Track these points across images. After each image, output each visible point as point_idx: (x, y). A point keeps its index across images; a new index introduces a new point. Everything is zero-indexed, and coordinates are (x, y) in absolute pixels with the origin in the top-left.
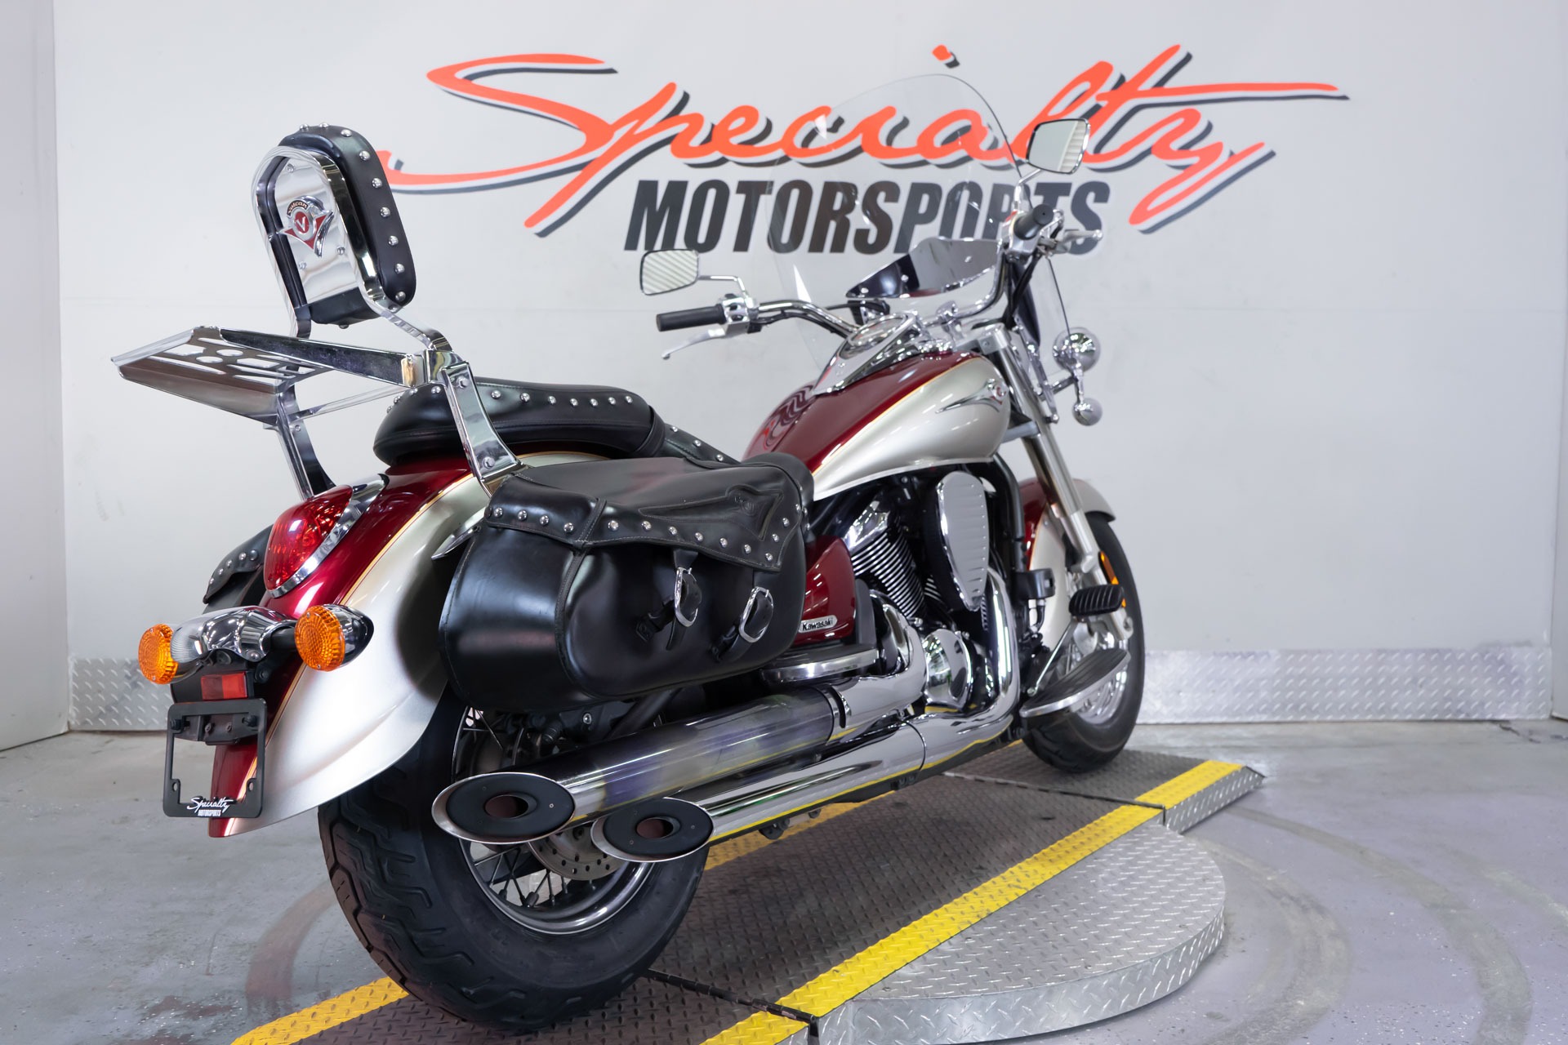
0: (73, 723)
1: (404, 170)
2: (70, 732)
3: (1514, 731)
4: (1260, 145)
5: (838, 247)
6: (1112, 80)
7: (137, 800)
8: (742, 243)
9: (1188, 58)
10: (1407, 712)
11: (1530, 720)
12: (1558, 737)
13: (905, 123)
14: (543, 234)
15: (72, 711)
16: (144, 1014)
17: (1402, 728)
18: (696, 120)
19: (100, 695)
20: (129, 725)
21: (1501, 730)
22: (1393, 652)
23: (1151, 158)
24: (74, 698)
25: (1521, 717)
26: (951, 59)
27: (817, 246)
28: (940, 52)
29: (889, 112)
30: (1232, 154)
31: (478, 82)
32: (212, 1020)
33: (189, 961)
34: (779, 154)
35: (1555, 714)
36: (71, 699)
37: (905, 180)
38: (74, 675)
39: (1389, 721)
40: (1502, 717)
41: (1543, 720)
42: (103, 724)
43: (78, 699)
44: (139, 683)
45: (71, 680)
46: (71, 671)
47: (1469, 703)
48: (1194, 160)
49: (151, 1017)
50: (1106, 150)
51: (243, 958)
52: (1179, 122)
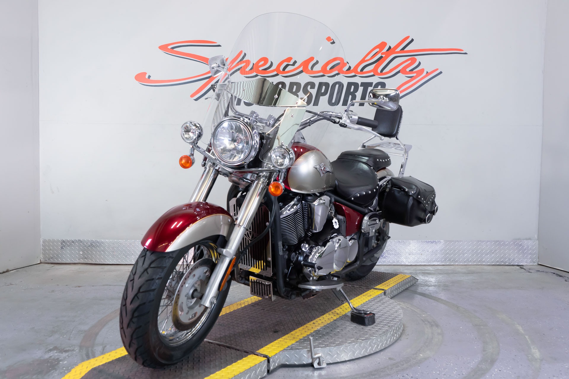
0: (42, 260)
1: (151, 78)
2: (41, 263)
3: (524, 269)
4: (437, 69)
6: (387, 48)
7: (58, 285)
9: (412, 40)
10: (488, 262)
11: (531, 265)
12: (538, 271)
13: (317, 62)
14: (196, 100)
15: (41, 256)
16: (46, 352)
17: (486, 267)
18: (248, 62)
19: (51, 251)
20: (60, 261)
21: (520, 268)
22: (483, 242)
23: (400, 74)
25: (528, 264)
26: (332, 41)
28: (329, 39)
29: (312, 59)
30: (427, 72)
31: (175, 49)
32: (67, 354)
33: (64, 335)
34: (275, 73)
35: (539, 263)
36: (41, 252)
37: (317, 81)
38: (42, 244)
39: (482, 265)
40: (521, 264)
41: (535, 265)
42: (52, 261)
43: (43, 252)
45: (41, 246)
46: (41, 243)
47: (509, 259)
48: (414, 75)
49: (48, 352)
50: (384, 71)
51: (81, 335)
52: (410, 62)
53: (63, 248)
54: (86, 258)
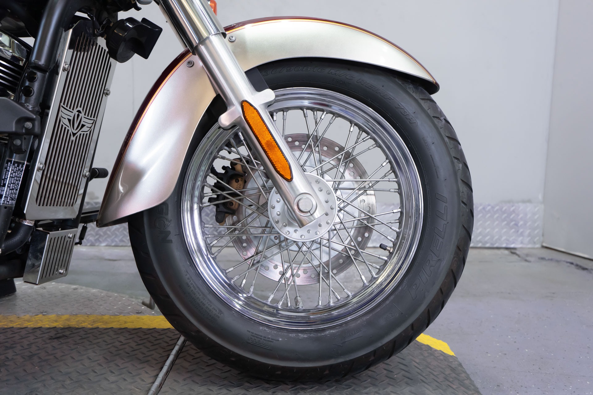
3: (517, 255)
11: (529, 248)
12: (543, 259)
21: (510, 254)
25: (523, 246)
35: (545, 245)
40: (512, 246)
41: (537, 248)
47: (492, 237)
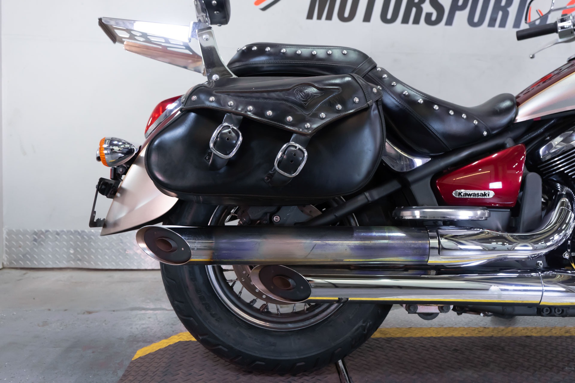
0: (5, 263)
2: (4, 268)
5: (416, 21)
7: (49, 310)
8: (367, 18)
14: (264, 9)
15: (5, 257)
19: (20, 249)
20: (36, 265)
24: (6, 250)
27: (405, 20)
36: (4, 250)
38: (6, 238)
42: (22, 264)
43: (8, 251)
44: (42, 243)
45: (4, 241)
46: (5, 235)
53: (42, 244)
54: (79, 260)
